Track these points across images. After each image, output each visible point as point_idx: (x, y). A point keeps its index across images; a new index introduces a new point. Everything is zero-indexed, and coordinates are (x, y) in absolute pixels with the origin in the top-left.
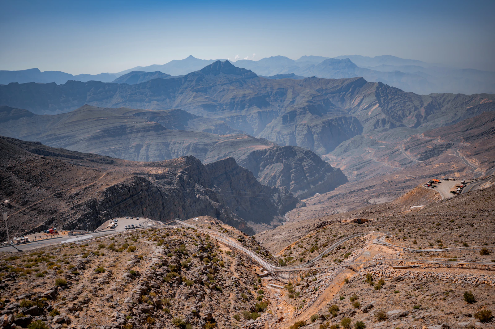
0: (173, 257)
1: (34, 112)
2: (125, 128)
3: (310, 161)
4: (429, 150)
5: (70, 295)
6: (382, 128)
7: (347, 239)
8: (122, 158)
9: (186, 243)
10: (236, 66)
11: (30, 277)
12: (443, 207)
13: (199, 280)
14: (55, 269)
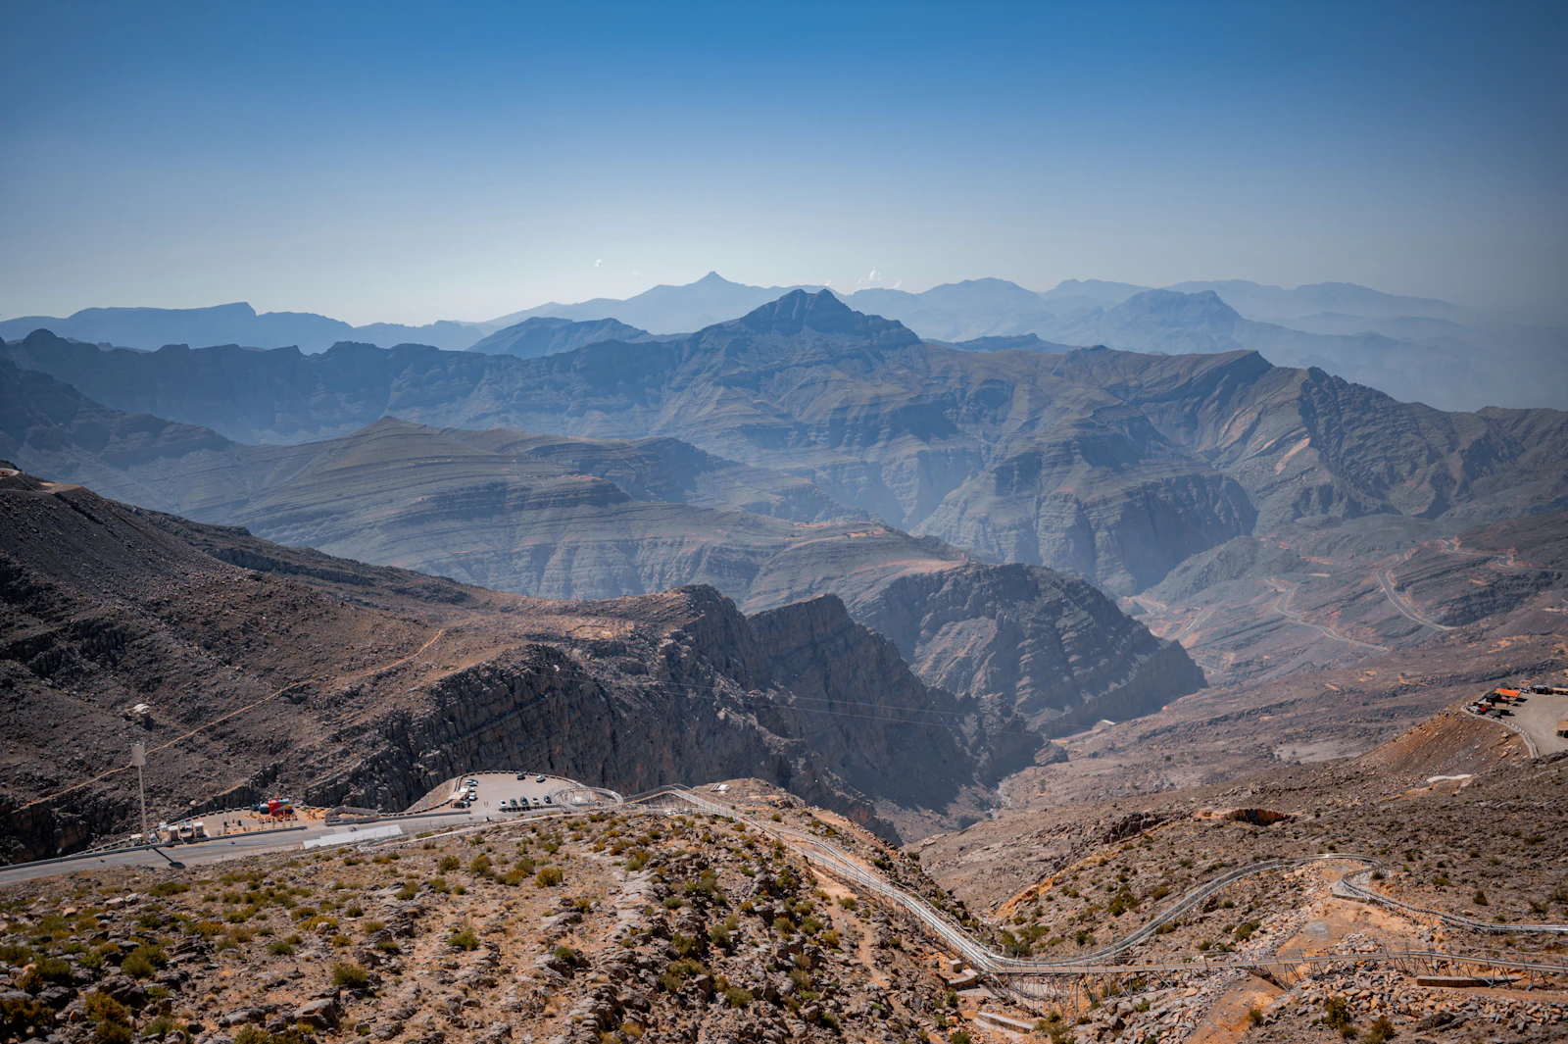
0: (685, 911)
1: (230, 437)
2: (504, 492)
3: (1084, 614)
4: (1477, 591)
5: (379, 1019)
6: (1319, 517)
7: (1235, 875)
8: (490, 586)
9: (714, 865)
10: (853, 309)
11: (249, 952)
12: (1538, 783)
13: (769, 989)
14: (323, 932)
